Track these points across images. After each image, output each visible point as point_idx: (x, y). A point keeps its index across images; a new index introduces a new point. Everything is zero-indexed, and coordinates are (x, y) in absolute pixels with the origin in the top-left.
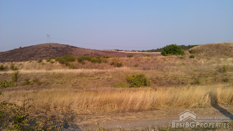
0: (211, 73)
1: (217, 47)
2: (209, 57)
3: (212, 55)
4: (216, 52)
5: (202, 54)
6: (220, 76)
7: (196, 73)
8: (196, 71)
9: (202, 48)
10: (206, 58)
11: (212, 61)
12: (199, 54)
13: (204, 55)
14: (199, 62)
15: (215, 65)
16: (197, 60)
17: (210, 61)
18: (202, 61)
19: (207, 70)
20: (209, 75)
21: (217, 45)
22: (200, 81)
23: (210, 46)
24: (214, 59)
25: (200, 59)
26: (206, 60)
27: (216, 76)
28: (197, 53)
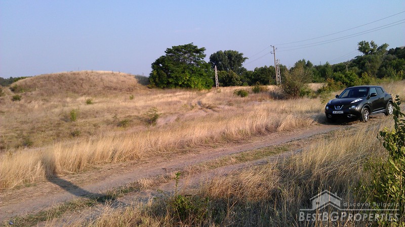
0: (51, 124)
1: (60, 79)
2: (46, 98)
3: (51, 93)
4: (57, 88)
5: (33, 92)
6: (65, 127)
7: (25, 126)
8: (25, 122)
9: (35, 82)
10: (42, 100)
11: (52, 103)
12: (30, 93)
13: (38, 95)
14: (29, 106)
15: (57, 110)
16: (26, 104)
17: (49, 104)
18: (36, 105)
19: (45, 119)
20: (48, 128)
21: (59, 77)
22: (32, 139)
23: (47, 78)
24: (56, 99)
25: (30, 102)
26: (41, 102)
27: (60, 129)
28: (26, 90)
